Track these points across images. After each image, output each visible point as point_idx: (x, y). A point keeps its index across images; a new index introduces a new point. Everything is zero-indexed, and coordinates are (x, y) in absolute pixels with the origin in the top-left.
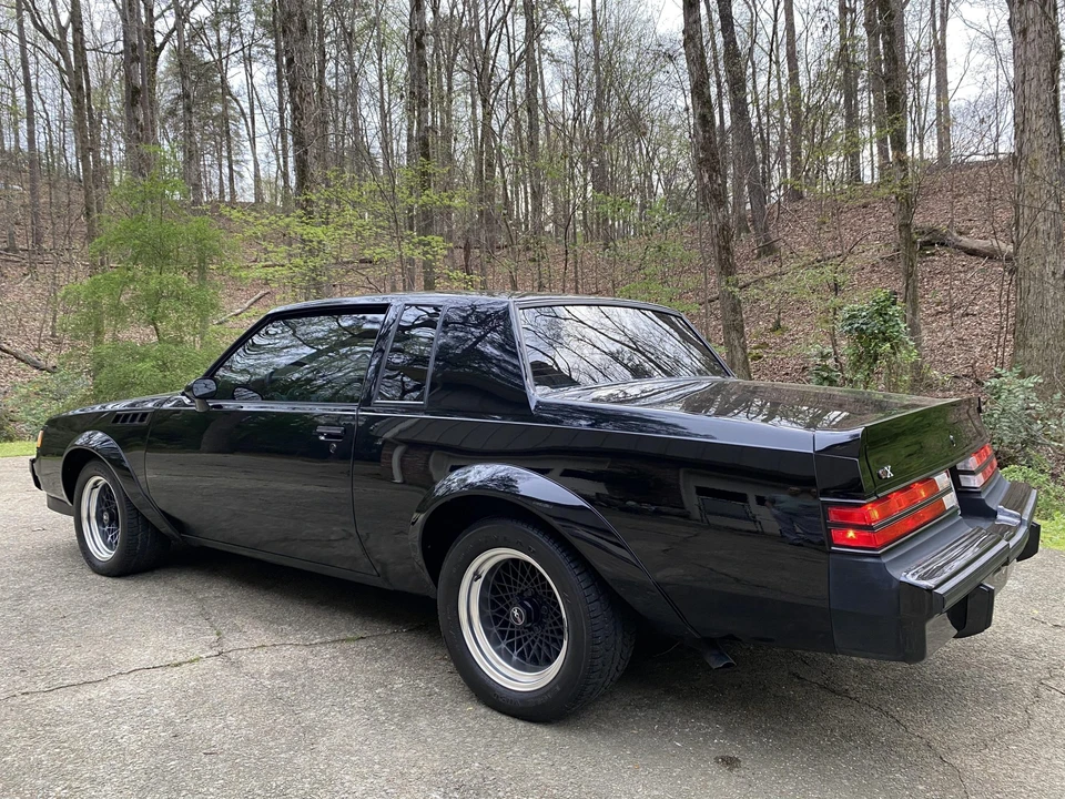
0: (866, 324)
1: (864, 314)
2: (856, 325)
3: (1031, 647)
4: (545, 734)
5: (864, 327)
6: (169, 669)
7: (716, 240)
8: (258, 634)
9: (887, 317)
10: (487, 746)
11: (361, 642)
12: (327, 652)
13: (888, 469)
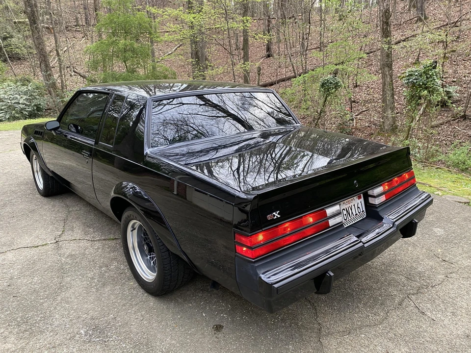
0: (416, 79)
1: (417, 74)
2: (411, 80)
3: (420, 273)
4: (152, 301)
5: (415, 81)
6: (33, 248)
7: (381, 18)
8: (78, 233)
9: (429, 76)
10: (124, 305)
11: (114, 241)
12: (98, 245)
13: (276, 213)
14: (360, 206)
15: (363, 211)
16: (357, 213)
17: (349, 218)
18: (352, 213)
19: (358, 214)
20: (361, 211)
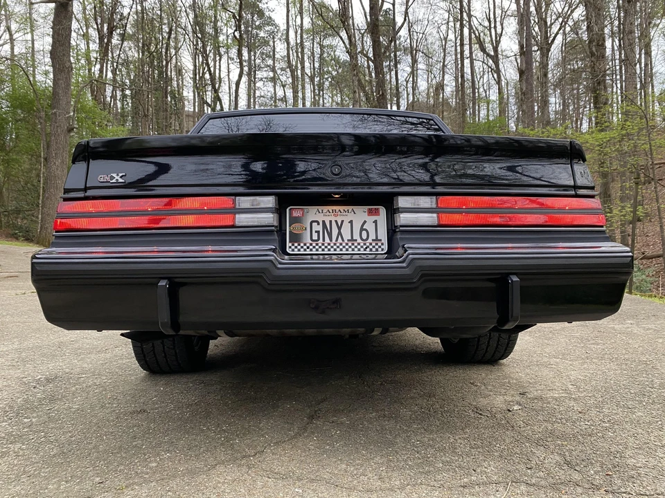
13: (118, 175)
14: (370, 227)
15: (377, 240)
16: (356, 236)
17: (327, 240)
18: (340, 233)
19: (359, 241)
20: (372, 236)
